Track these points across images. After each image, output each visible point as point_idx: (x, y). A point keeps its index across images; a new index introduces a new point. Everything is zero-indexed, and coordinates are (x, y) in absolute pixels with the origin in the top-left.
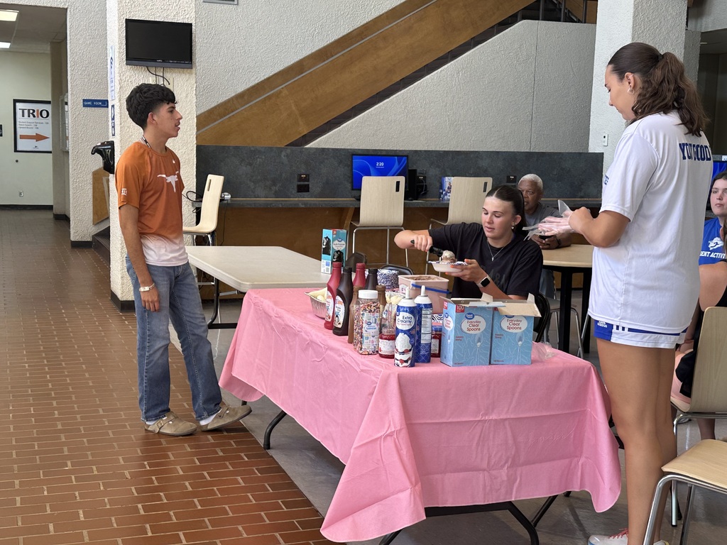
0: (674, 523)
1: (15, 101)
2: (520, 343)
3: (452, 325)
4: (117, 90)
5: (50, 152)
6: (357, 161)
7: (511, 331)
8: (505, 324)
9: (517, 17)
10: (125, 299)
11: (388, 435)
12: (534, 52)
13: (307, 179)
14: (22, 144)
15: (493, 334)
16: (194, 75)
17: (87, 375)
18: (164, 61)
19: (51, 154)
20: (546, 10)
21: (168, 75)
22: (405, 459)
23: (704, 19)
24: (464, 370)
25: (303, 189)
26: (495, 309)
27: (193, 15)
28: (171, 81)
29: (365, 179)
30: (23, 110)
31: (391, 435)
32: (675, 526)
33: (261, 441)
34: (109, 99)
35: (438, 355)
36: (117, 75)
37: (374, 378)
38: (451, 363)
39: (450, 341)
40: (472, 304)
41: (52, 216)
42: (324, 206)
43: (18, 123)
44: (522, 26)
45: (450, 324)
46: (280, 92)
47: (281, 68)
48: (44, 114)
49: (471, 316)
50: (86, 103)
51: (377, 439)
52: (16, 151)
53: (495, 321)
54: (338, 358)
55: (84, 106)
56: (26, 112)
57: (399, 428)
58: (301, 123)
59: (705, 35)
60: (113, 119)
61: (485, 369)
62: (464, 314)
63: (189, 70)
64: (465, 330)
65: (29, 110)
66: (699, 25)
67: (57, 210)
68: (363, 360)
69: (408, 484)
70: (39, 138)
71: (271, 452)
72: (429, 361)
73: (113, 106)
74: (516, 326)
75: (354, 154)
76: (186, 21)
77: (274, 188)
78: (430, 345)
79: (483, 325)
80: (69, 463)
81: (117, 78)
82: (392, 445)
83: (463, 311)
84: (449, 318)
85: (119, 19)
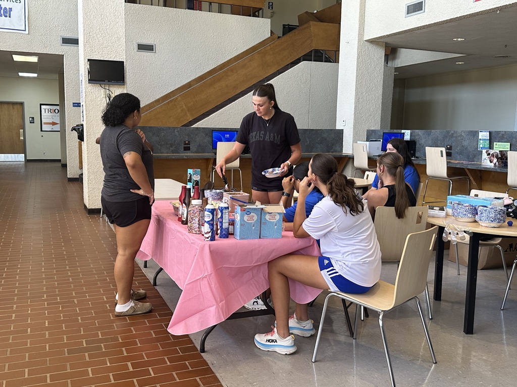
0: (362, 319)
1: (41, 105)
2: (276, 227)
3: (239, 218)
4: (84, 97)
5: (59, 131)
6: (214, 134)
7: (271, 220)
8: (267, 217)
9: (300, 60)
10: (90, 208)
11: (204, 277)
12: (309, 78)
13: (189, 144)
14: (45, 128)
15: (261, 221)
16: (126, 89)
17: (64, 248)
18: (109, 81)
19: (59, 133)
20: (315, 56)
21: (111, 89)
22: (214, 289)
23: (396, 61)
24: (245, 242)
25: (187, 149)
26: (262, 209)
27: (125, 57)
28: (113, 92)
29: (219, 144)
30: (45, 109)
31: (206, 277)
32: (363, 320)
33: (152, 282)
34: (81, 102)
35: (232, 234)
36: (84, 89)
37: (197, 247)
38: (238, 238)
39: (238, 226)
40: (248, 207)
41: (60, 165)
42: (197, 157)
43: (42, 116)
44: (303, 64)
45: (238, 218)
46: (177, 98)
47: (179, 86)
48: (57, 111)
49: (248, 213)
50: (74, 105)
51: (198, 279)
52: (41, 131)
53: (262, 215)
54: (181, 236)
55: (74, 106)
56: (47, 110)
57: (210, 273)
58: (188, 115)
59: (397, 69)
60: (83, 112)
61: (257, 241)
62: (245, 212)
63: (123, 86)
64: (246, 220)
65: (48, 109)
66: (394, 64)
67: (63, 162)
68: (193, 238)
69: (214, 303)
70: (54, 124)
71: (156, 288)
72: (228, 237)
73: (82, 105)
74: (274, 217)
75: (213, 130)
76: (121, 60)
77: (171, 148)
78: (228, 229)
79: (255, 218)
80: (45, 296)
81: (84, 90)
82: (206, 282)
83: (244, 211)
84: (238, 214)
85: (85, 59)
